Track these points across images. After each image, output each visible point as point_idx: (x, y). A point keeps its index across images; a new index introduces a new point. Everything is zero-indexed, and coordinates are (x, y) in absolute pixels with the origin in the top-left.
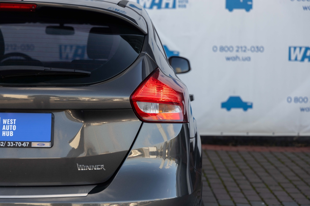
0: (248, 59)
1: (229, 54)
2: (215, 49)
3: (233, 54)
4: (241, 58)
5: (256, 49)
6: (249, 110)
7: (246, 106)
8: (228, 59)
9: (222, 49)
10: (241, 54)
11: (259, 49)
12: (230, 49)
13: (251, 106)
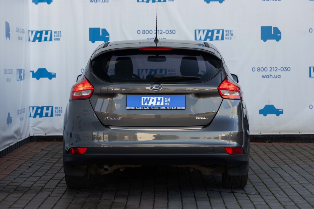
0: (279, 77)
1: (264, 73)
2: (253, 69)
3: (268, 73)
4: (273, 76)
5: (285, 69)
6: (281, 115)
7: (278, 112)
8: (264, 77)
9: (259, 69)
10: (273, 73)
11: (287, 69)
12: (265, 69)
13: (282, 112)
